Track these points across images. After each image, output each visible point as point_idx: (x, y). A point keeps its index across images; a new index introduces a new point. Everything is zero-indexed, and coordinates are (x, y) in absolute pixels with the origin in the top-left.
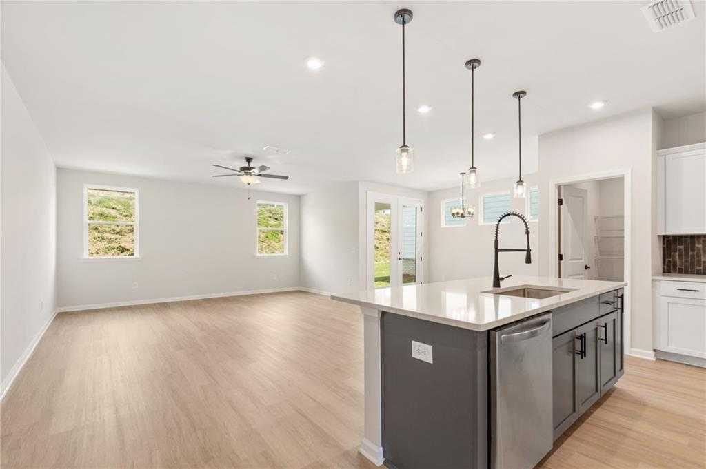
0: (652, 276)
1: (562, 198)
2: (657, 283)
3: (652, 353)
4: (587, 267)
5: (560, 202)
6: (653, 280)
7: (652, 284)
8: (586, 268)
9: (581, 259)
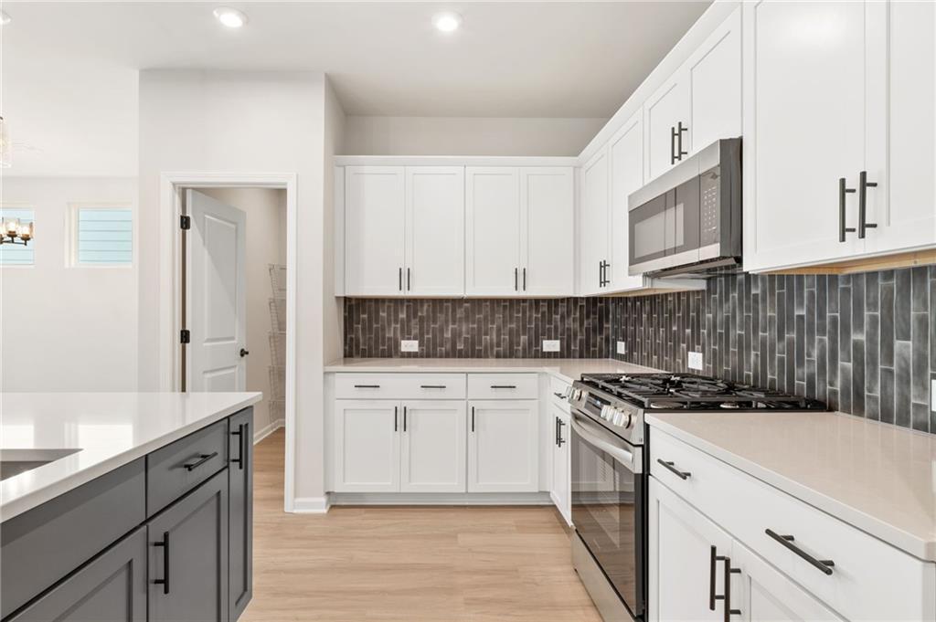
0: (325, 365)
1: (189, 214)
2: (330, 377)
3: (323, 500)
4: (243, 353)
5: (185, 223)
6: (325, 373)
7: (324, 378)
8: (242, 355)
9: (233, 338)
